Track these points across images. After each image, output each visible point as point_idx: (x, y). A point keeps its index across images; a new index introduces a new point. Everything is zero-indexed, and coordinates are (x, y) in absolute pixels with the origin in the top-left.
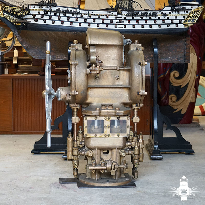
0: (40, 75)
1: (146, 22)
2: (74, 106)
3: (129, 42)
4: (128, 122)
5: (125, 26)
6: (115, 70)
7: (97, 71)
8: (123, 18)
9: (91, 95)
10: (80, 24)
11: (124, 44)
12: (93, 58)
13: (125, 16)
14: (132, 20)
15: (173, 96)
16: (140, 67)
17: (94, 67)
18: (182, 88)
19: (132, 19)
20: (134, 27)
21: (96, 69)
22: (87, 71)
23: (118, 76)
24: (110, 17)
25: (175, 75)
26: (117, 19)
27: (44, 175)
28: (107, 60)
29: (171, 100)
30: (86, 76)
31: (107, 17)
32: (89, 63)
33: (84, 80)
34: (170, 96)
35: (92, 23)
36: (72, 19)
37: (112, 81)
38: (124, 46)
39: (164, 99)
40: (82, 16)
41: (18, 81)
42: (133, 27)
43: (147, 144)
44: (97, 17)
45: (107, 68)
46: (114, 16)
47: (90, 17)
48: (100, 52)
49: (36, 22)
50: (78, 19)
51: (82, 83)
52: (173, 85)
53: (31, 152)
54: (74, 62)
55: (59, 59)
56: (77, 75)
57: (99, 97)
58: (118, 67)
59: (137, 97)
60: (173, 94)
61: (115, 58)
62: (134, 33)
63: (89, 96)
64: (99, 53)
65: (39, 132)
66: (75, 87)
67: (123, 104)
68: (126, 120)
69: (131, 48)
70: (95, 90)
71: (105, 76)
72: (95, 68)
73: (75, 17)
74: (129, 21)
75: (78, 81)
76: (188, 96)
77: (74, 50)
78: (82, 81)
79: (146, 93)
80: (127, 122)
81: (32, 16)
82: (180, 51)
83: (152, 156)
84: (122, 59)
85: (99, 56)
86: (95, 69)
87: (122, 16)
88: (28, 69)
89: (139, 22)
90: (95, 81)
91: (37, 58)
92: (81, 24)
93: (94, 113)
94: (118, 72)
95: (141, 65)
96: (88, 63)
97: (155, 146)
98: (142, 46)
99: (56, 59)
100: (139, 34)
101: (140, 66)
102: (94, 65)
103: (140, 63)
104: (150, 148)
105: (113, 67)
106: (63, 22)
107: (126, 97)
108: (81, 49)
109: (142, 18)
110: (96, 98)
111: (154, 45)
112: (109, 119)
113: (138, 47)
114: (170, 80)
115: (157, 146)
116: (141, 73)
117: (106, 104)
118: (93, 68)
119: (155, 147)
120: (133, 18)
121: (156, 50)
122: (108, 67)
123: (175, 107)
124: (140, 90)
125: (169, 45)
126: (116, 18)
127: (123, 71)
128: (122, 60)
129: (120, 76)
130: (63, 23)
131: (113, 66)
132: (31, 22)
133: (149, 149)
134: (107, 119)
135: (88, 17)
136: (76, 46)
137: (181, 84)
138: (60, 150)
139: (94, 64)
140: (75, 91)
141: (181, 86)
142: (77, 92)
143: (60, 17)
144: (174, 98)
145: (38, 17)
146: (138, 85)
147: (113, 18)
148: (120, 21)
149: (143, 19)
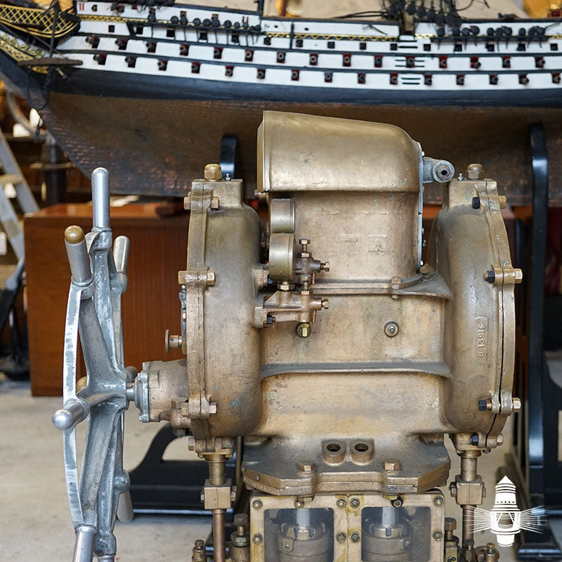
1: (506, 64)
2: (209, 447)
3: (444, 173)
4: (439, 514)
5: (428, 77)
6: (381, 298)
7: (300, 312)
8: (421, 50)
9: (278, 403)
10: (262, 72)
11: (421, 178)
12: (280, 254)
13: (428, 42)
14: (453, 55)
16: (494, 291)
17: (285, 295)
19: (455, 50)
20: (460, 81)
21: (298, 303)
22: (256, 314)
23: (395, 323)
24: (372, 47)
26: (400, 51)
28: (349, 255)
30: (253, 333)
31: (363, 46)
32: (266, 276)
33: (242, 355)
35: (305, 68)
36: (230, 55)
37: (369, 342)
38: (422, 189)
40: (267, 41)
42: (458, 83)
44: (323, 45)
45: (345, 292)
46: (388, 40)
47: (300, 43)
48: (314, 220)
49: (100, 63)
50: (253, 53)
51: (233, 364)
54: (198, 274)
56: (209, 332)
57: (313, 412)
58: (395, 287)
59: (475, 417)
61: (384, 246)
62: (463, 105)
63: (270, 407)
64: (312, 223)
66: (202, 383)
67: (415, 437)
68: (429, 508)
69: (451, 198)
70: (295, 384)
71: (338, 324)
72: (290, 297)
73: (242, 47)
74: (443, 58)
75: (213, 359)
77: (202, 213)
78: (234, 356)
79: (517, 404)
80: (433, 517)
81: (87, 40)
83: (523, 548)
84: (412, 245)
85: (309, 242)
86: (292, 304)
87: (415, 41)
89: (479, 64)
90: (294, 345)
92: (264, 72)
93: (289, 485)
94: (396, 305)
95: (495, 285)
96: (261, 276)
98: (500, 190)
100: (479, 110)
101: (491, 286)
102: (285, 287)
103: (492, 273)
105: (376, 285)
106: (196, 66)
107: (431, 409)
108: (236, 204)
109: (490, 48)
110: (302, 416)
111: (533, 145)
112: (356, 504)
113: (483, 194)
116: (495, 319)
117: (344, 442)
118: (280, 300)
120: (458, 48)
122: (353, 286)
124: (492, 392)
126: (394, 47)
127: (417, 302)
128: (412, 252)
129: (402, 321)
130: (196, 68)
131: (373, 278)
132: (81, 63)
134: (349, 506)
135: (291, 45)
136: (212, 193)
139: (286, 283)
140: (204, 399)
142: (210, 402)
143: (185, 47)
145: (107, 44)
146: (480, 370)
147: (385, 47)
148: (410, 59)
149: (496, 51)
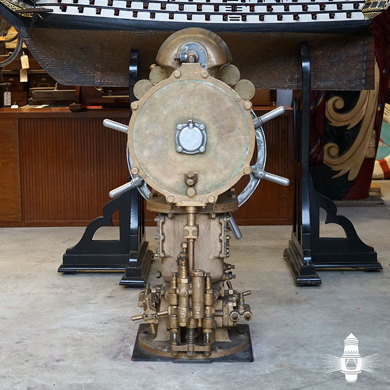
0: (73, 111)
1: (287, 9)
5: (244, 17)
8: (240, 2)
14: (257, 5)
15: (332, 147)
18: (349, 130)
19: (258, 2)
20: (262, 19)
25: (336, 104)
26: (228, 2)
27: (85, 326)
29: (329, 153)
31: (208, 0)
34: (326, 147)
35: (177, 12)
36: (135, 5)
39: (314, 152)
41: (29, 123)
42: (260, 20)
43: (286, 249)
49: (62, 11)
50: (148, 4)
52: (332, 124)
53: (58, 272)
55: (112, 84)
60: (333, 142)
62: (263, 32)
65: (72, 221)
74: (252, 6)
76: (362, 146)
82: (355, 66)
83: (299, 278)
88: (50, 96)
89: (272, 9)
91: (67, 82)
92: (154, 14)
97: (305, 258)
99: (105, 85)
104: (294, 259)
111: (302, 54)
114: (326, 114)
115: (310, 258)
119: (306, 261)
120: (260, 0)
121: (306, 65)
123: (336, 167)
125: (333, 54)
130: (117, 12)
132: (52, 11)
133: (291, 262)
137: (348, 123)
138: (114, 266)
141: (347, 126)
143: (111, 1)
144: (335, 151)
148: (234, 7)
149: (281, 2)
